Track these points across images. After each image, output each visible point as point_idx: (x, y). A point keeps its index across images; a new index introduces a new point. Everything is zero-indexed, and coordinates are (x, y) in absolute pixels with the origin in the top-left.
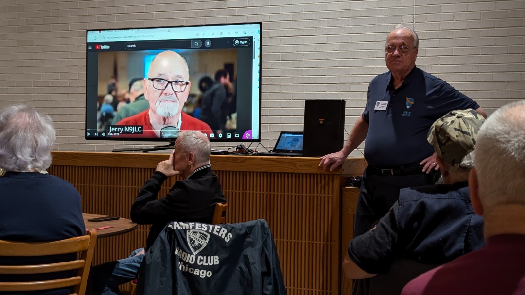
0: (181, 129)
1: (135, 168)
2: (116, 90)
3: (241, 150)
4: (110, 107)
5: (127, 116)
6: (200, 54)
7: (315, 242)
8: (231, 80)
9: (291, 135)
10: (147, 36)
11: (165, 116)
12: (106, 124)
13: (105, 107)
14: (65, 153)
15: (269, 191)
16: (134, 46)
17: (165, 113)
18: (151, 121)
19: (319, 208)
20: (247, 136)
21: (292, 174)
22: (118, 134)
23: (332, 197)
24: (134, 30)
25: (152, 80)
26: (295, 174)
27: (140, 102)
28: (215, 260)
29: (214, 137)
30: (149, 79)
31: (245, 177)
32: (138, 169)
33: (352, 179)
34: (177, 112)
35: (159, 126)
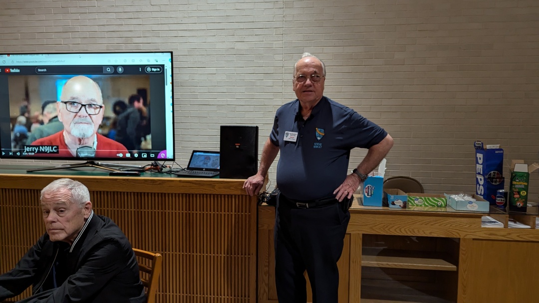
0: (97, 149)
2: (29, 112)
4: (23, 128)
5: (41, 137)
6: (113, 79)
7: (233, 256)
8: (145, 104)
9: (202, 154)
10: (58, 61)
11: (81, 137)
12: (20, 144)
13: (19, 129)
15: (187, 210)
16: (45, 70)
17: (80, 134)
18: (66, 142)
20: (162, 155)
21: (210, 195)
22: (33, 154)
23: (249, 215)
25: (66, 103)
26: (214, 195)
27: (54, 124)
30: (62, 102)
31: (163, 198)
34: (92, 134)
35: (75, 146)
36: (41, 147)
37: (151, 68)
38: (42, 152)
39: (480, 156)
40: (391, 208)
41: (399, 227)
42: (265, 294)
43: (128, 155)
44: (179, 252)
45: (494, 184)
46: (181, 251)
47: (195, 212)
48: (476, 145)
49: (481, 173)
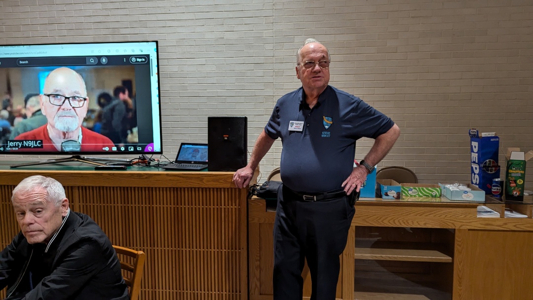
0: (82, 143)
2: (11, 106)
4: (6, 123)
5: (25, 131)
6: (97, 71)
7: (223, 251)
8: (130, 96)
10: (40, 53)
11: (65, 131)
12: (3, 139)
13: (2, 123)
16: (27, 62)
17: (64, 128)
18: (51, 136)
19: (227, 219)
20: (149, 148)
22: (17, 149)
23: (239, 208)
25: (49, 96)
26: (202, 188)
27: (37, 117)
29: (116, 150)
30: (45, 95)
31: (151, 193)
34: (77, 127)
35: (59, 140)
36: (24, 142)
37: (136, 58)
38: (26, 147)
39: (475, 144)
40: (385, 199)
41: (393, 218)
42: (257, 289)
43: (114, 149)
44: (168, 247)
45: (489, 172)
46: (170, 247)
47: (183, 206)
48: (471, 133)
49: (477, 162)
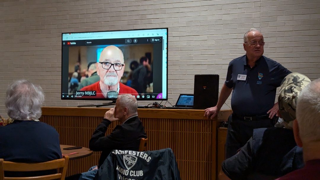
0: (119, 93)
1: (92, 117)
2: (80, 70)
3: (156, 105)
4: (76, 80)
5: (86, 85)
6: (131, 47)
7: (201, 162)
9: (186, 96)
10: (99, 37)
11: (110, 85)
12: (73, 90)
13: (73, 80)
14: (49, 108)
15: (173, 130)
16: (91, 42)
17: (110, 83)
18: (101, 88)
19: (203, 141)
20: (160, 97)
21: (187, 120)
22: (81, 96)
23: (211, 134)
24: (90, 33)
25: (102, 63)
26: (189, 120)
27: (94, 77)
28: (141, 173)
29: (139, 97)
30: (100, 62)
31: (158, 122)
32: (93, 117)
33: (224, 123)
34: (117, 83)
35: (106, 91)
37: (154, 39)
38: (86, 95)
